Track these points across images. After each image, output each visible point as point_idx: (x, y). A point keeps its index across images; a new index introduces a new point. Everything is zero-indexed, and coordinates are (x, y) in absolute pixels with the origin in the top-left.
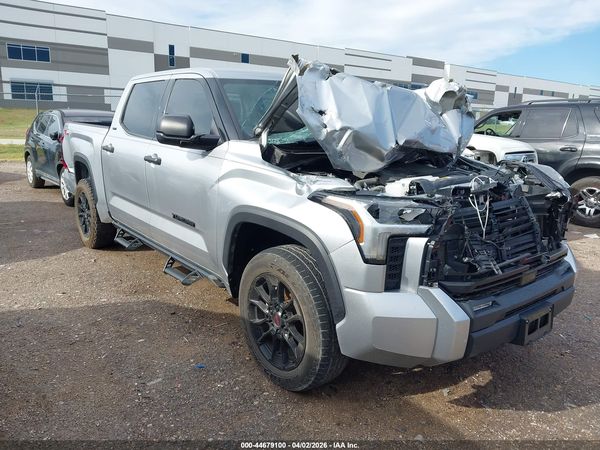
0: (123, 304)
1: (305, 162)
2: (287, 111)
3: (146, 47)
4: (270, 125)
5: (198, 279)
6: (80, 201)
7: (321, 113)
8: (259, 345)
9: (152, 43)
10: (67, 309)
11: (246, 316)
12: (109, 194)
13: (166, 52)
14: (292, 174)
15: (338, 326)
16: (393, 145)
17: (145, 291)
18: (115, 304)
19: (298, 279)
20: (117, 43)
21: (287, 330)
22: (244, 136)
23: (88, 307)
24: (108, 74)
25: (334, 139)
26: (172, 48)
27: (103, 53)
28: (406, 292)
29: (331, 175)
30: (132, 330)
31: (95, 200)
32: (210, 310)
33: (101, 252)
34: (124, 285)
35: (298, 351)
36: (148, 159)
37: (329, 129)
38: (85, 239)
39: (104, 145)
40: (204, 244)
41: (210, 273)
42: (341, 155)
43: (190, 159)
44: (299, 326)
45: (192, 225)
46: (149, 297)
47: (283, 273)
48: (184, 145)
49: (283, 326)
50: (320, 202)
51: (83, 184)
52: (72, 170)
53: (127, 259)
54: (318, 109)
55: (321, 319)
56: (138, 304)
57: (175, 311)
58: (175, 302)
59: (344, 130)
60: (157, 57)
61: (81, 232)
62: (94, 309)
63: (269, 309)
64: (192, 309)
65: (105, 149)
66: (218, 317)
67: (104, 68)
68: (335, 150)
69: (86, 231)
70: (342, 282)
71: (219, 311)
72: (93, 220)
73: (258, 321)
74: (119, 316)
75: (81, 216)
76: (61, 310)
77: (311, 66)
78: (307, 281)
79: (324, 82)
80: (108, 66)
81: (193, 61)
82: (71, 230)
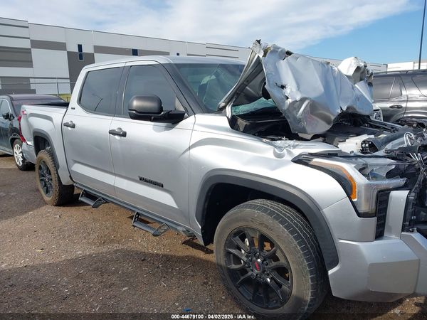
0: (97, 255)
1: (263, 129)
2: (247, 87)
3: (60, 46)
4: (234, 100)
5: (165, 231)
6: (40, 168)
7: (283, 87)
8: (238, 287)
9: (65, 43)
10: (49, 265)
11: (223, 263)
12: (70, 162)
13: (76, 50)
14: (264, 140)
15: (330, 272)
16: (339, 111)
17: (112, 241)
18: (90, 256)
19: (283, 232)
20: (38, 44)
21: (268, 275)
22: (207, 110)
23: (68, 260)
24: (32, 67)
25: (295, 109)
26: (80, 47)
27: (28, 51)
28: (390, 238)
29: (284, 138)
30: (114, 279)
31: (57, 166)
32: (172, 253)
33: (62, 208)
34: (92, 237)
35: (283, 293)
36: (113, 133)
37: (290, 100)
38: (47, 198)
39: (65, 121)
40: (174, 202)
41: (179, 225)
42: (299, 121)
43: (156, 131)
44: (283, 271)
45: (159, 186)
46: (117, 246)
47: (267, 227)
48: (155, 120)
49: (264, 272)
50: (307, 164)
51: (43, 154)
52: (31, 143)
53: (86, 214)
54: (280, 84)
55: (309, 266)
56: (109, 253)
57: (144, 258)
58: (140, 249)
59: (303, 100)
60: (69, 53)
61: (43, 193)
62: (74, 262)
63: (247, 257)
64: (157, 255)
65: (67, 125)
66: (182, 260)
67: (28, 63)
68: (295, 118)
69: (47, 192)
70: (335, 234)
71: (180, 254)
72: (54, 183)
73: (234, 266)
74: (99, 266)
75: (42, 180)
76: (44, 266)
77: (272, 49)
78: (292, 233)
79: (282, 61)
80: (32, 62)
81: (97, 56)
82: (30, 191)
